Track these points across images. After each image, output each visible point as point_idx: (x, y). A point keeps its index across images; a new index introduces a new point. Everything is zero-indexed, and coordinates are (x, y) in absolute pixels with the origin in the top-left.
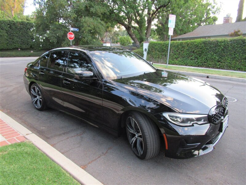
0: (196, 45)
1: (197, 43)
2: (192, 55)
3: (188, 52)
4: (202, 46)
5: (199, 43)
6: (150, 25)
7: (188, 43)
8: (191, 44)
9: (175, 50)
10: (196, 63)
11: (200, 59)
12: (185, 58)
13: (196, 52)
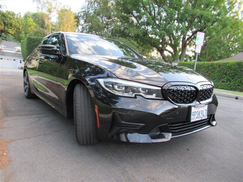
0: (229, 66)
1: (230, 65)
2: (224, 77)
3: (219, 74)
4: (236, 68)
5: (233, 64)
6: (184, 49)
7: (220, 64)
8: (223, 65)
9: (205, 71)
10: (228, 86)
11: (233, 81)
12: (216, 80)
13: (228, 74)
